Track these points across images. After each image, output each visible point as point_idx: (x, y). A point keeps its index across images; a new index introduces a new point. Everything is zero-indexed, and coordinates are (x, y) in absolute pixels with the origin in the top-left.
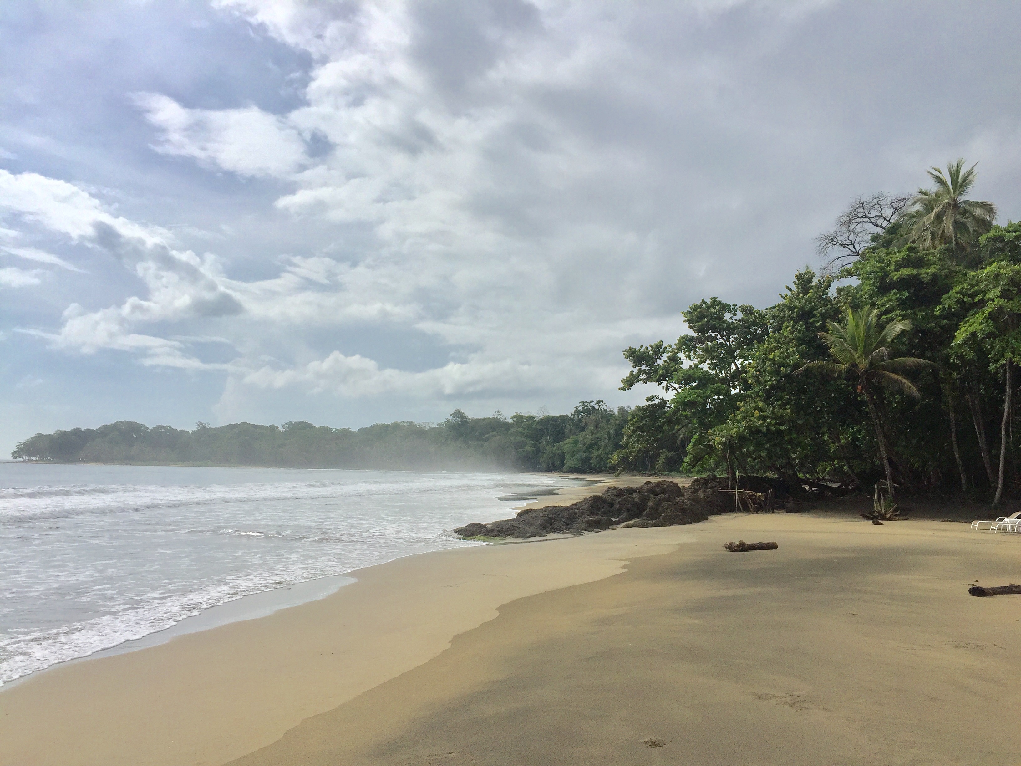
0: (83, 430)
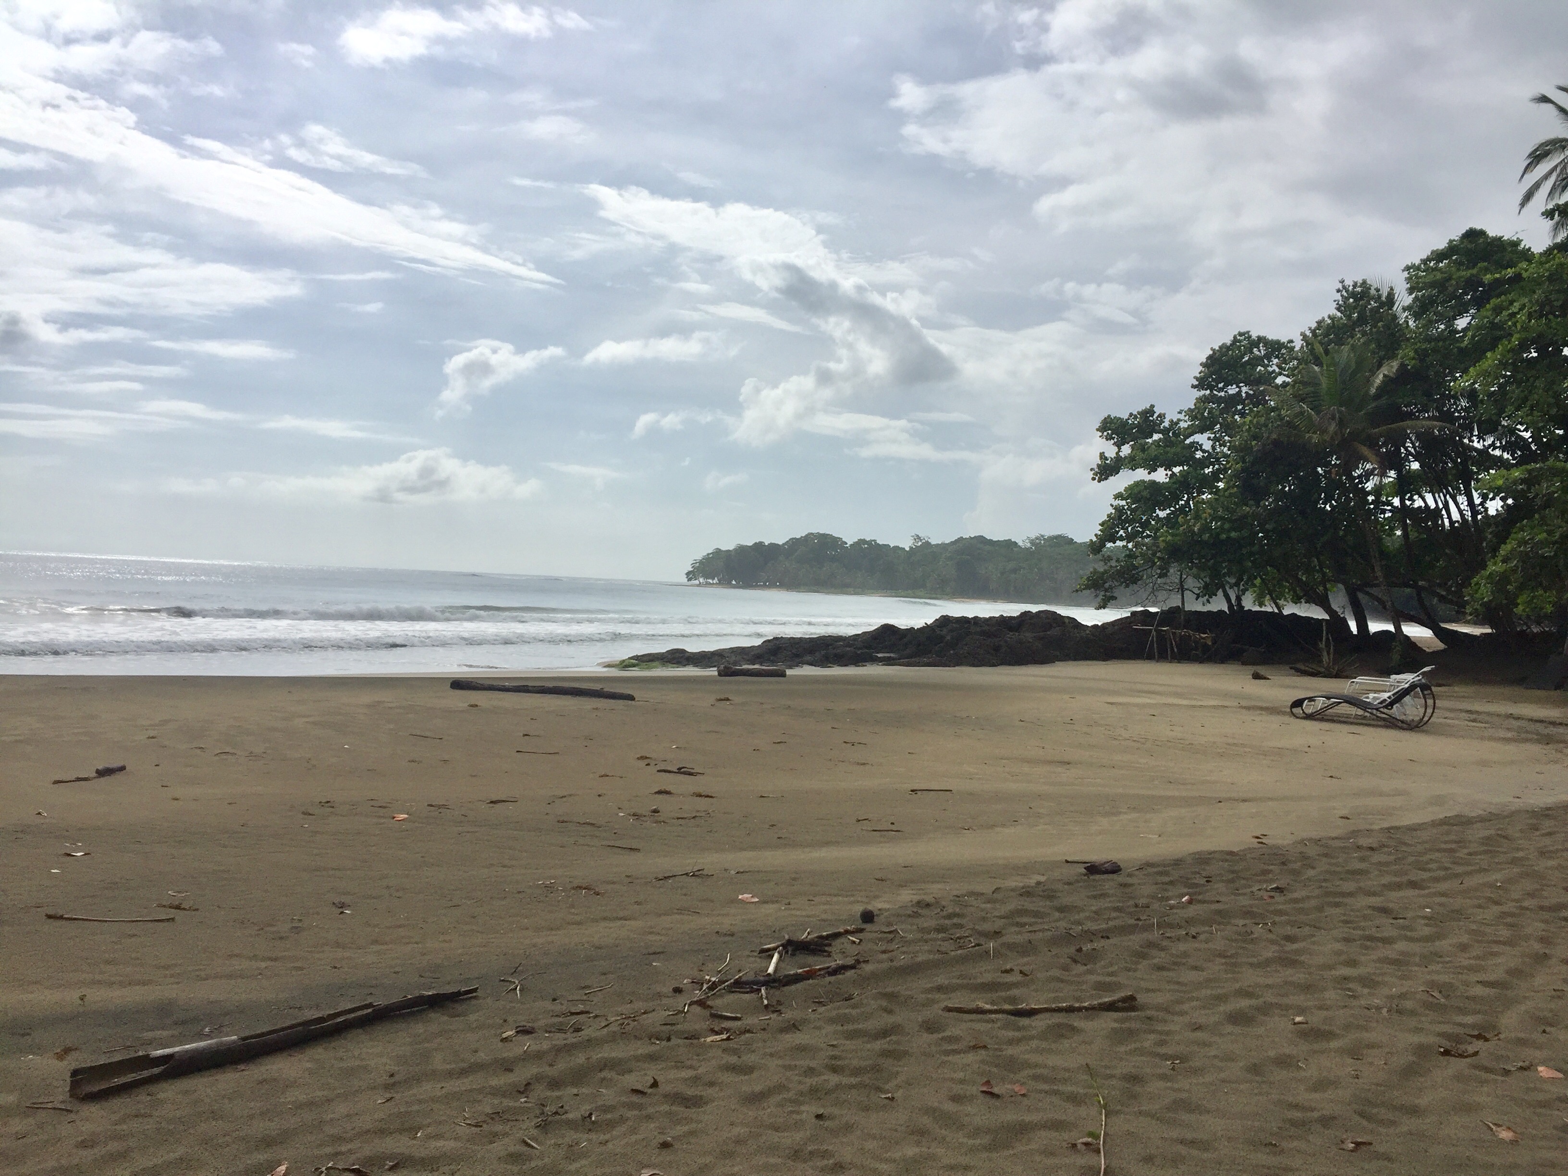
0: (766, 544)
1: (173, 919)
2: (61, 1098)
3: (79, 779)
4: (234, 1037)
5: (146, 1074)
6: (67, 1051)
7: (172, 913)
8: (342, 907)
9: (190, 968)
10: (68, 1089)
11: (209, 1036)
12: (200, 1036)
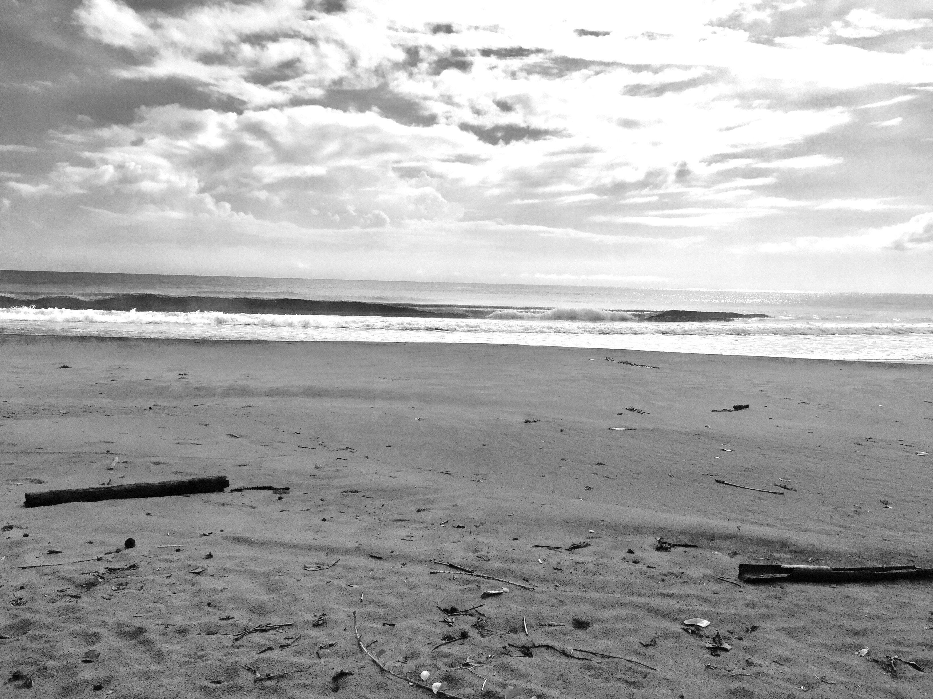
1: (783, 494)
2: (734, 578)
3: (725, 410)
4: (829, 567)
5: (778, 576)
6: (735, 553)
7: (782, 490)
8: (886, 504)
9: (795, 523)
10: (738, 574)
11: (811, 563)
12: (808, 563)
